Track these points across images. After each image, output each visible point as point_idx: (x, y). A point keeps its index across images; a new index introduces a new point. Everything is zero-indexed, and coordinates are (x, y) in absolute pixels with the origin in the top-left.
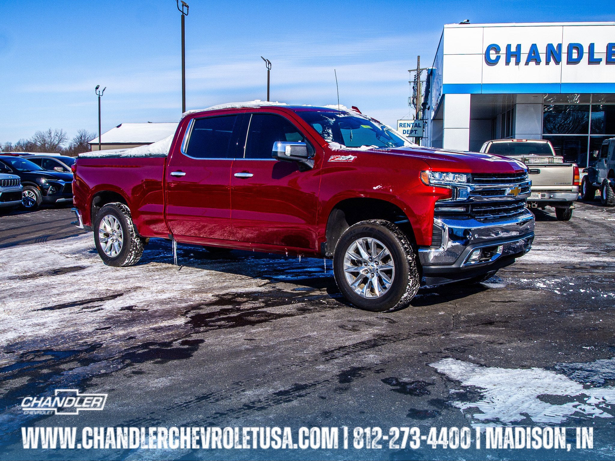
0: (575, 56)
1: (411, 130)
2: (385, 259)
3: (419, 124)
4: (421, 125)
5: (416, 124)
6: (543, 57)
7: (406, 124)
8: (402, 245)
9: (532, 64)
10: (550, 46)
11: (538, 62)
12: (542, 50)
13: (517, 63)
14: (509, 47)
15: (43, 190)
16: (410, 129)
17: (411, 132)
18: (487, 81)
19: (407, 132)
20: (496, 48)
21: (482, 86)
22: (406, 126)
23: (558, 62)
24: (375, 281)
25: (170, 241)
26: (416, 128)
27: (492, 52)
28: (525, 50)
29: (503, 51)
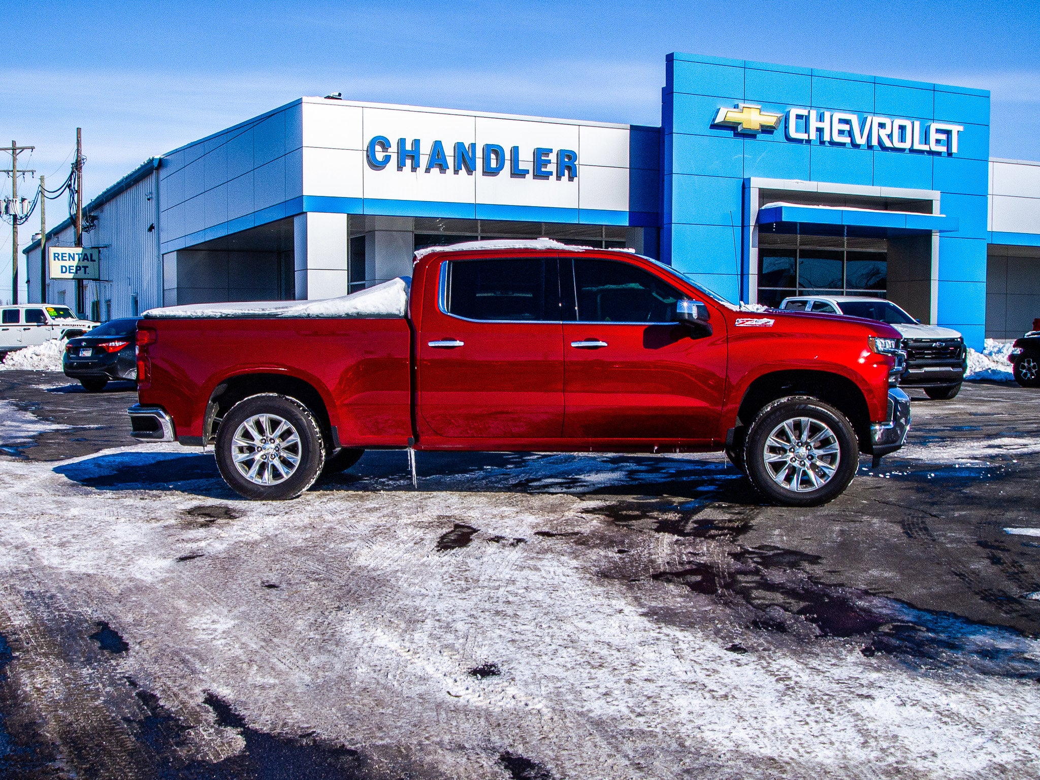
0: (493, 164)
1: (77, 267)
3: (91, 255)
4: (95, 257)
5: (86, 255)
6: (450, 162)
7: (67, 255)
12: (449, 151)
13: (414, 168)
16: (75, 263)
17: (77, 270)
18: (371, 194)
19: (70, 269)
20: (384, 143)
21: (363, 201)
22: (67, 258)
23: (470, 171)
26: (86, 263)
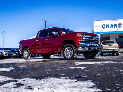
2: (71, 51)
6: (114, 26)
8: (74, 47)
9: (112, 28)
10: (115, 24)
11: (113, 27)
12: (113, 25)
13: (109, 28)
14: (107, 25)
15: (17, 54)
23: (117, 27)
24: (70, 55)
25: (36, 54)
27: (104, 26)
28: (110, 25)
29: (106, 25)
